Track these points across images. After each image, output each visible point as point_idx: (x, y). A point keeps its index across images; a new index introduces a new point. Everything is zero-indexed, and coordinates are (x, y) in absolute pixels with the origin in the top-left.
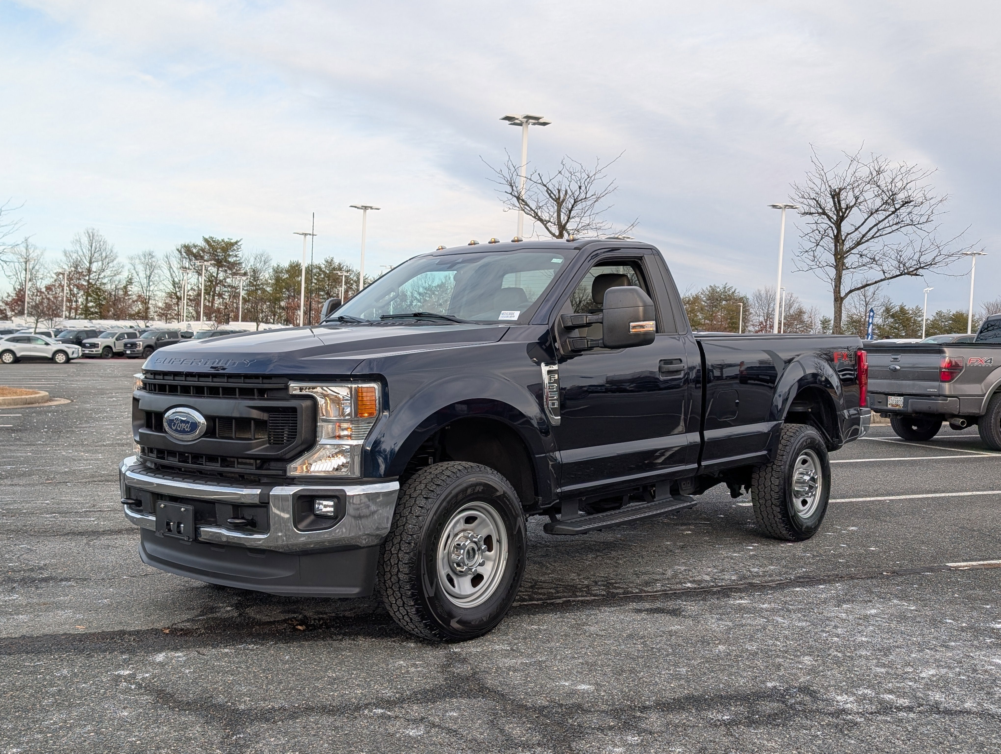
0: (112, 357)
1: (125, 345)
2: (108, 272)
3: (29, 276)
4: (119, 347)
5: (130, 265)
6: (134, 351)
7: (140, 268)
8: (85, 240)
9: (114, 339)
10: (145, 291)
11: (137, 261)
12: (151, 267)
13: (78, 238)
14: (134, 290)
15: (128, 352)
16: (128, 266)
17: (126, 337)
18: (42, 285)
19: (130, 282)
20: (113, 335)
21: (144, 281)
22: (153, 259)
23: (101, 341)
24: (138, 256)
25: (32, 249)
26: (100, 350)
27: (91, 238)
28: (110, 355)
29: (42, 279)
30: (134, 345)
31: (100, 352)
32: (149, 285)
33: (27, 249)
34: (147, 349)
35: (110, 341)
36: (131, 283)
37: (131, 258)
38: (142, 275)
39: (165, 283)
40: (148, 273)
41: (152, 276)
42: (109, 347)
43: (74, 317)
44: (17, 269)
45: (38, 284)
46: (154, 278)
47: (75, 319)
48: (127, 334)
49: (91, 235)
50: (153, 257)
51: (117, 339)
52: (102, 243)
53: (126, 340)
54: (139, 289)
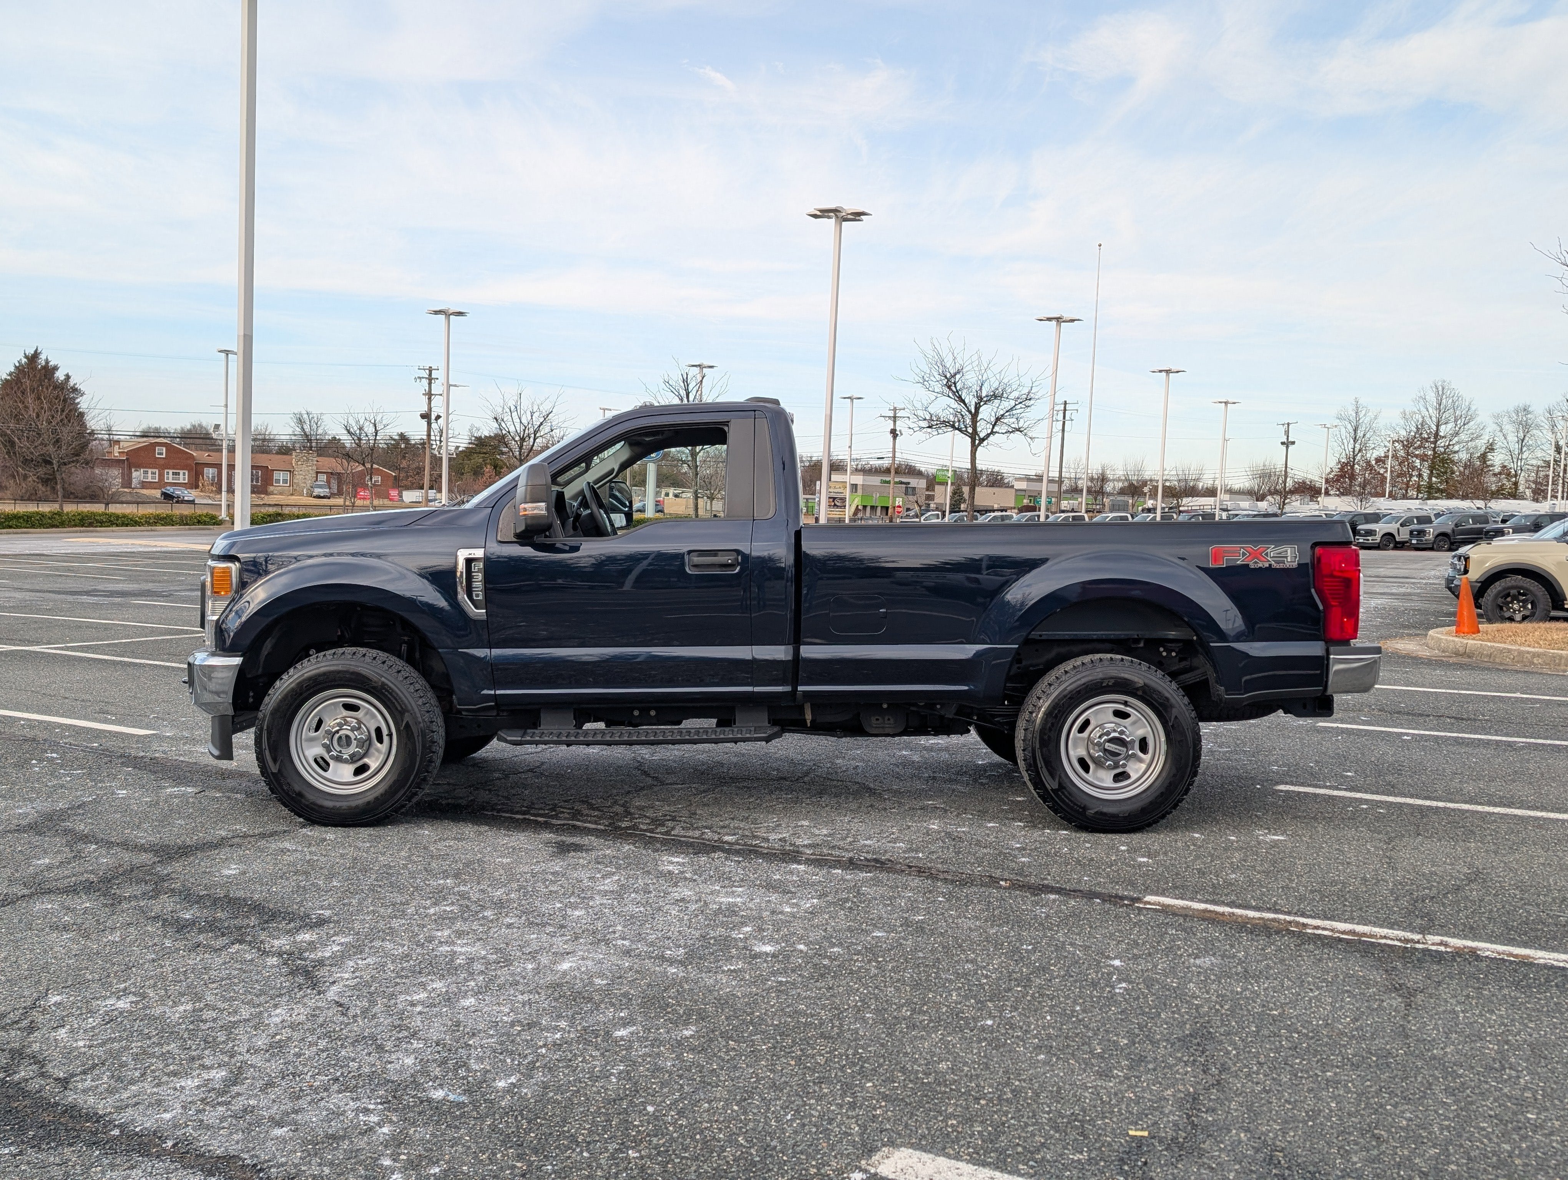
0: (1396, 548)
1: (1411, 532)
2: (1463, 437)
3: (1358, 447)
4: (1403, 535)
5: (1495, 425)
6: (1422, 541)
7: (1509, 428)
8: (1432, 397)
9: (1398, 525)
10: (1515, 460)
11: (1506, 419)
12: (1525, 427)
13: (1422, 394)
14: (1497, 459)
15: (1414, 542)
16: (1491, 427)
17: (1415, 522)
18: (1372, 455)
19: (1491, 448)
20: (1396, 519)
21: (1515, 447)
22: (1529, 416)
23: (1381, 528)
24: (1508, 412)
25: (1363, 412)
26: (1378, 538)
27: (1440, 393)
28: (1391, 545)
29: (1373, 448)
30: (1421, 533)
31: (1378, 541)
32: (1521, 452)
33: (1356, 413)
34: (1441, 537)
35: (1392, 528)
36: (1492, 450)
37: (1497, 417)
38: (1512, 438)
39: (1545, 448)
40: (1521, 435)
41: (1527, 439)
42: (1390, 534)
43: (1415, 496)
44: (1344, 437)
45: (1368, 455)
46: (1529, 441)
47: (1417, 498)
48: (1417, 518)
49: (1440, 389)
50: (1529, 413)
51: (1402, 525)
52: (1455, 398)
53: (1415, 527)
54: (1507, 458)
